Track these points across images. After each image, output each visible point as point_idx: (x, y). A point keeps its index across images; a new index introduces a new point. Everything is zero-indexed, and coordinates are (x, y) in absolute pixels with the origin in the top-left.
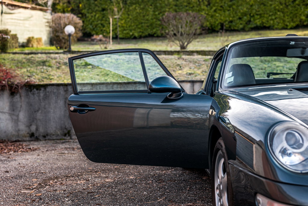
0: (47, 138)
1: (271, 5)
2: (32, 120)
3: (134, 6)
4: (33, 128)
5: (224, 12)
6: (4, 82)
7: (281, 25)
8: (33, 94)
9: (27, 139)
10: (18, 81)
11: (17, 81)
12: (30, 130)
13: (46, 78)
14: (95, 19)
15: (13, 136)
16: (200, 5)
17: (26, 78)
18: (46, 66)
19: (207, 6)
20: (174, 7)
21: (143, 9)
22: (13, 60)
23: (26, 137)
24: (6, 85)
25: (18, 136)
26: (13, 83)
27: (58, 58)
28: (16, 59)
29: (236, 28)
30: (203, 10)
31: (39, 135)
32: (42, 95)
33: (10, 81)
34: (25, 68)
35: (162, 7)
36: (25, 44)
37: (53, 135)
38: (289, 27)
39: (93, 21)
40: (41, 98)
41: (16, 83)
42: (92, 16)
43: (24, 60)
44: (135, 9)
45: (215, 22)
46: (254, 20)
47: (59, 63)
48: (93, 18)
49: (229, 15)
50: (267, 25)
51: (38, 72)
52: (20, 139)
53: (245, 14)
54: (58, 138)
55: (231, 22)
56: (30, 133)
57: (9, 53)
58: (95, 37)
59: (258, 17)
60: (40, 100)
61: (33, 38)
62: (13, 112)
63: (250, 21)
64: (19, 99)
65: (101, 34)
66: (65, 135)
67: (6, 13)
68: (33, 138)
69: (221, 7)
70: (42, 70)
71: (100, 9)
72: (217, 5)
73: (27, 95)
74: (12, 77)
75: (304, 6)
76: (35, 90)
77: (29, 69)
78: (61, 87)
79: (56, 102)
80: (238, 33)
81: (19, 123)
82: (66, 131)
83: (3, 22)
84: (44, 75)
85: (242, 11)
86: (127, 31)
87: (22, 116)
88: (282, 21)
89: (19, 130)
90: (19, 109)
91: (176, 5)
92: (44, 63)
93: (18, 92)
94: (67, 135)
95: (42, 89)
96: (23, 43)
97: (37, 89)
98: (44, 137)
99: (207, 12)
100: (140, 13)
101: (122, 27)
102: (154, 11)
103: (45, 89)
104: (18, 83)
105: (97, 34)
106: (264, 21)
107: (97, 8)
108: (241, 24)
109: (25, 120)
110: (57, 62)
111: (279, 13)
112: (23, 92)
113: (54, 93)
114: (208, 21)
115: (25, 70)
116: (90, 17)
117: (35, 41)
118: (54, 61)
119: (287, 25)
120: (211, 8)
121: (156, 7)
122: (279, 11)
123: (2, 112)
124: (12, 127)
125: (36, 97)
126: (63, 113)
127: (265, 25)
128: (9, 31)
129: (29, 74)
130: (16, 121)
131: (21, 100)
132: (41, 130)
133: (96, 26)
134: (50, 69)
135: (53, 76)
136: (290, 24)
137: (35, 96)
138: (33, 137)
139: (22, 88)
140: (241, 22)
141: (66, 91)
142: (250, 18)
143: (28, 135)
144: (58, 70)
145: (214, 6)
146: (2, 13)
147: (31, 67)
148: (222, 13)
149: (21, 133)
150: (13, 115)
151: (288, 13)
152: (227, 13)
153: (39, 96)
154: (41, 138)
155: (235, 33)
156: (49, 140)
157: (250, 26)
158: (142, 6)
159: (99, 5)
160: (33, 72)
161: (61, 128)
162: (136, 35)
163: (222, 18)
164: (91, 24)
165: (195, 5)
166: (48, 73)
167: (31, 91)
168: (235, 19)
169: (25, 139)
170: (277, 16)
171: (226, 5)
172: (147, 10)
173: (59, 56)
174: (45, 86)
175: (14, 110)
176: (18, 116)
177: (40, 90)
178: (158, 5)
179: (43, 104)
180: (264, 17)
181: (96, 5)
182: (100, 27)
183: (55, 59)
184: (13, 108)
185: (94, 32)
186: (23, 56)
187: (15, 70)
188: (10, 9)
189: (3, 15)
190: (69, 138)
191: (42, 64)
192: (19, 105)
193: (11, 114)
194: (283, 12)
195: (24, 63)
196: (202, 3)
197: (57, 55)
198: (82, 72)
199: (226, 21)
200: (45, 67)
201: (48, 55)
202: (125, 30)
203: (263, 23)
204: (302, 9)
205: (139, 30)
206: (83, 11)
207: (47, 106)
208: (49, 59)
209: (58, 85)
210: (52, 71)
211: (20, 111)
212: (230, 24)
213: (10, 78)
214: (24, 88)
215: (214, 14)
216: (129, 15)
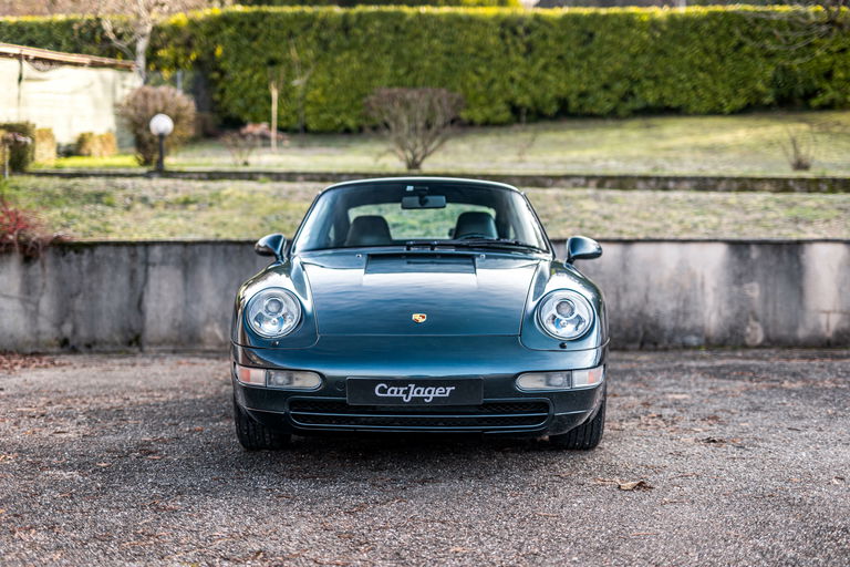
0: (94, 349)
1: (682, 55)
2: (64, 312)
3: (346, 55)
4: (67, 329)
5: (567, 70)
6: (11, 237)
7: (706, 105)
8: (69, 261)
9: (55, 349)
10: (38, 235)
11: (36, 235)
12: (62, 333)
13: (98, 229)
14: (251, 84)
15: (28, 343)
16: (507, 52)
17: (58, 228)
18: (102, 203)
19: (525, 55)
20: (444, 58)
21: (368, 61)
22: (35, 189)
23: (52, 346)
24: (16, 243)
25: (37, 344)
26: (28, 240)
27: (130, 187)
28: (41, 187)
29: (596, 110)
30: (517, 64)
31: (79, 344)
32: (85, 263)
33: (24, 235)
34: (59, 207)
35: (414, 58)
36: (72, 149)
37: (107, 343)
38: (726, 110)
39: (246, 90)
40: (84, 269)
41: (34, 239)
42: (244, 79)
43: (59, 192)
44: (348, 62)
45: (544, 95)
46: (642, 91)
47: (131, 199)
48: (247, 82)
49: (579, 77)
50: (674, 104)
51: (84, 215)
52: (40, 351)
53: (618, 77)
54: (116, 349)
55: (583, 95)
56: (61, 338)
57: (31, 174)
58: (250, 128)
59: (651, 83)
60: (81, 273)
61: (91, 134)
62: (27, 297)
63: (631, 94)
64: (40, 271)
65: (264, 120)
66: (130, 344)
67: (29, 79)
68: (66, 349)
69: (560, 58)
70: (93, 213)
71: (264, 60)
72: (548, 52)
73: (56, 264)
74: (27, 226)
75: (764, 60)
76: (72, 253)
77: (66, 210)
78: (124, 250)
79: (113, 278)
80: (600, 122)
81: (41, 319)
82: (131, 336)
83: (22, 100)
84: (95, 223)
85: (610, 70)
86: (330, 115)
87: (46, 304)
88: (708, 96)
89: (39, 333)
90: (39, 291)
91: (449, 54)
92: (98, 197)
93: (38, 257)
94: (134, 345)
95: (87, 251)
96: (69, 145)
97: (76, 252)
98: (88, 346)
99: (524, 71)
100: (359, 73)
101: (318, 104)
102: (395, 67)
103: (92, 251)
104: (38, 239)
105: (256, 121)
106: (665, 94)
107: (255, 58)
108: (609, 100)
109: (52, 312)
110: (125, 196)
111: (701, 75)
112: (48, 258)
113: (110, 260)
114: (527, 91)
115: (58, 212)
116: (239, 80)
117: (97, 142)
118: (120, 194)
119: (721, 105)
120: (534, 62)
121: (399, 57)
122: (701, 69)
123: (6, 296)
124: (26, 326)
125: (74, 267)
126: (126, 299)
127: (668, 103)
128: (30, 126)
129: (64, 221)
130: (34, 315)
131: (46, 272)
132: (83, 333)
133: (254, 101)
134: (110, 210)
135: (113, 225)
136: (729, 101)
137: (73, 265)
138: (67, 346)
139: (45, 248)
140: (609, 95)
141: (133, 256)
142: (631, 86)
143: (57, 343)
144: (126, 214)
145: (542, 55)
146: (20, 79)
147: (70, 206)
148: (562, 73)
149: (43, 338)
150: (29, 301)
151: (726, 75)
152: (574, 73)
153: (80, 266)
154: (81, 348)
155: (592, 123)
156: (98, 352)
157: (630, 105)
158: (366, 55)
159: (261, 50)
160: (74, 217)
161: (123, 330)
162: (351, 123)
163: (562, 85)
164: (242, 96)
165: (495, 53)
166: (103, 219)
167: (64, 255)
168: (594, 87)
169: (50, 350)
170: (696, 82)
171: (572, 54)
172: (378, 65)
173: (133, 184)
174: (92, 246)
175: (29, 293)
176: (37, 304)
177: (82, 253)
178: (405, 51)
179: (87, 281)
180: (665, 84)
181: (255, 52)
182: (263, 104)
183: (123, 188)
184: (28, 288)
185: (247, 117)
186: (57, 181)
187: (35, 213)
188: (39, 70)
189: (23, 83)
190: (136, 350)
191: (94, 199)
192: (39, 282)
193: (24, 301)
194: (711, 73)
195: (57, 197)
196: (512, 49)
197: (128, 181)
198: (174, 218)
199: (571, 92)
200: (99, 207)
201: (111, 180)
202: (322, 111)
203: (662, 99)
204: (760, 65)
205: (357, 113)
206: (223, 65)
207: (95, 286)
208: (109, 189)
209: (118, 244)
210: (113, 214)
211: (41, 295)
212: (582, 101)
213: (23, 229)
214: (51, 249)
215: (541, 74)
216: (333, 75)
